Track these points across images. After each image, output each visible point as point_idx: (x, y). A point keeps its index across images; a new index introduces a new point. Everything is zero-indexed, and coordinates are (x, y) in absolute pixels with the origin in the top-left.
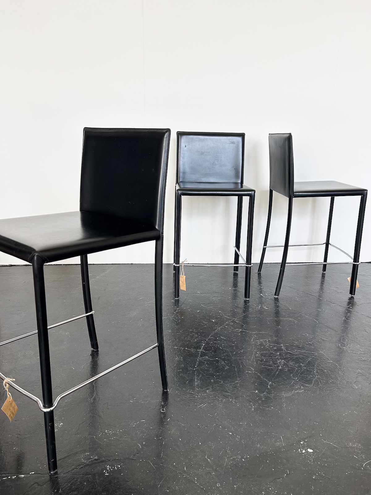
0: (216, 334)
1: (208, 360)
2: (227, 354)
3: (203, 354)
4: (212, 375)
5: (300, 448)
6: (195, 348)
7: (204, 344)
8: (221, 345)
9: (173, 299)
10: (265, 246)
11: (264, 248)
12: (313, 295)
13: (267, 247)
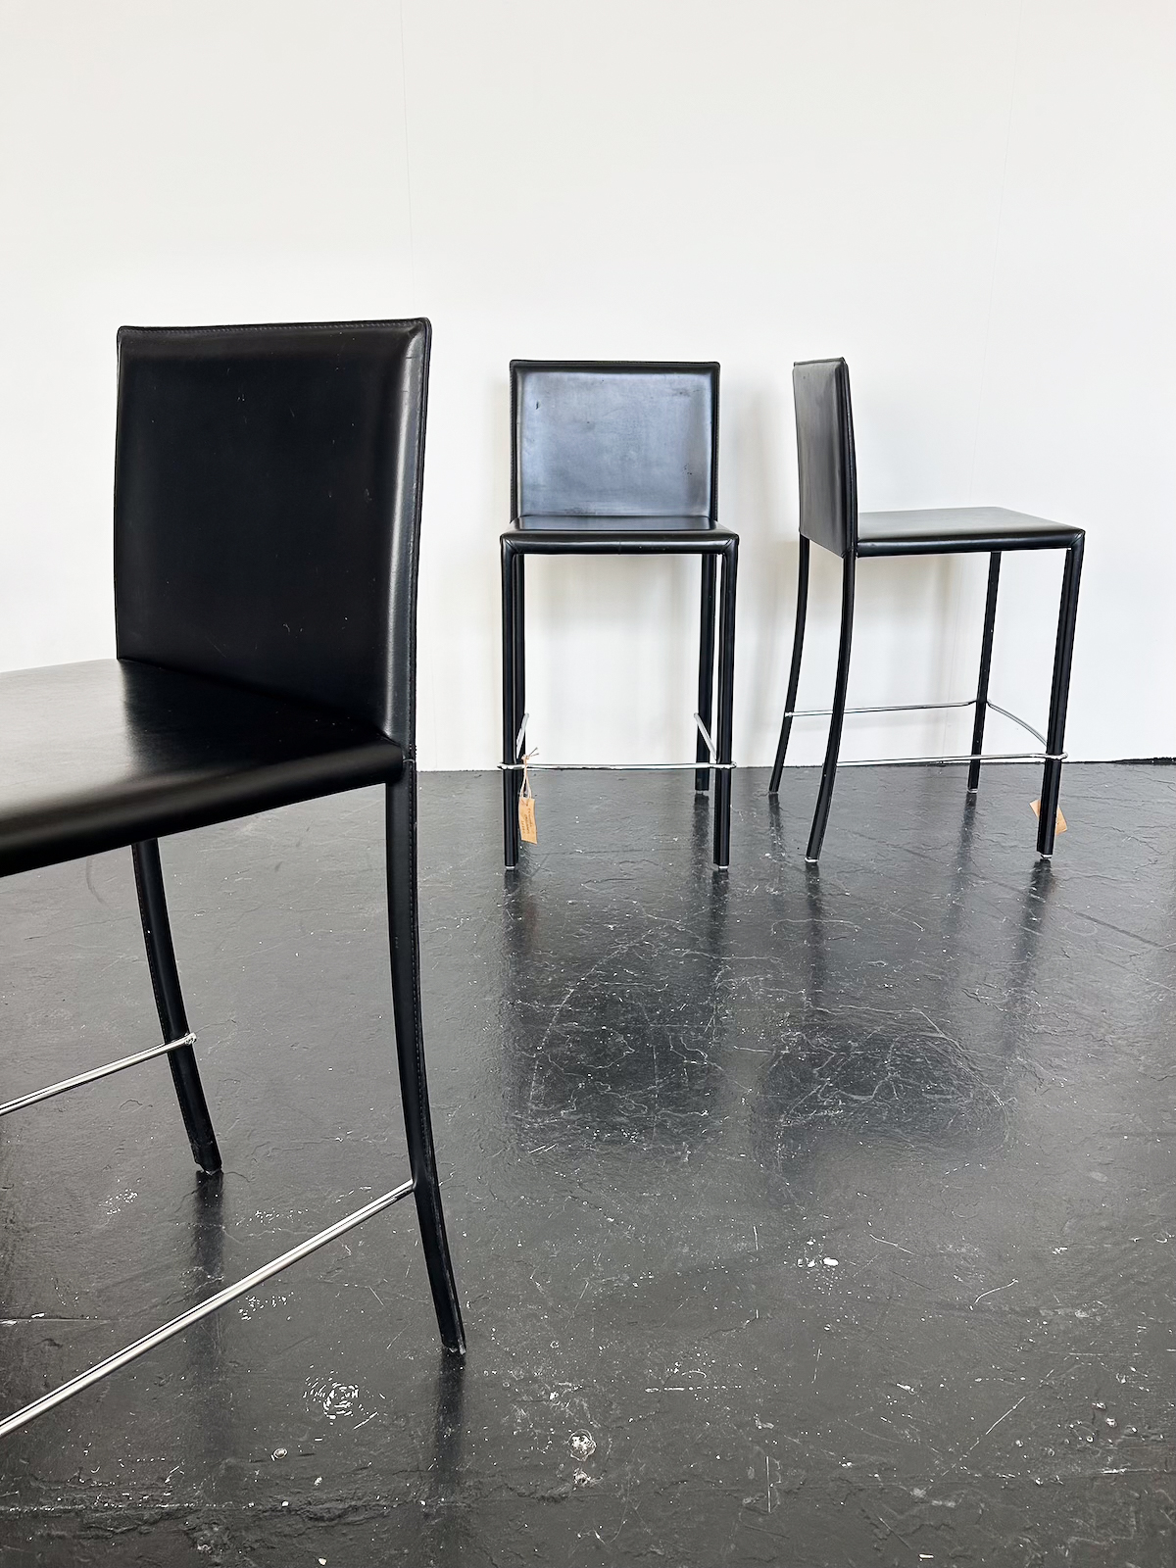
0: (615, 961)
1: (578, 1032)
2: (635, 1015)
3: (566, 1016)
4: (583, 1072)
5: (801, 1256)
6: (544, 1000)
7: (573, 987)
8: (623, 992)
9: (500, 870)
10: (790, 714)
11: (785, 718)
12: (923, 856)
13: (794, 714)
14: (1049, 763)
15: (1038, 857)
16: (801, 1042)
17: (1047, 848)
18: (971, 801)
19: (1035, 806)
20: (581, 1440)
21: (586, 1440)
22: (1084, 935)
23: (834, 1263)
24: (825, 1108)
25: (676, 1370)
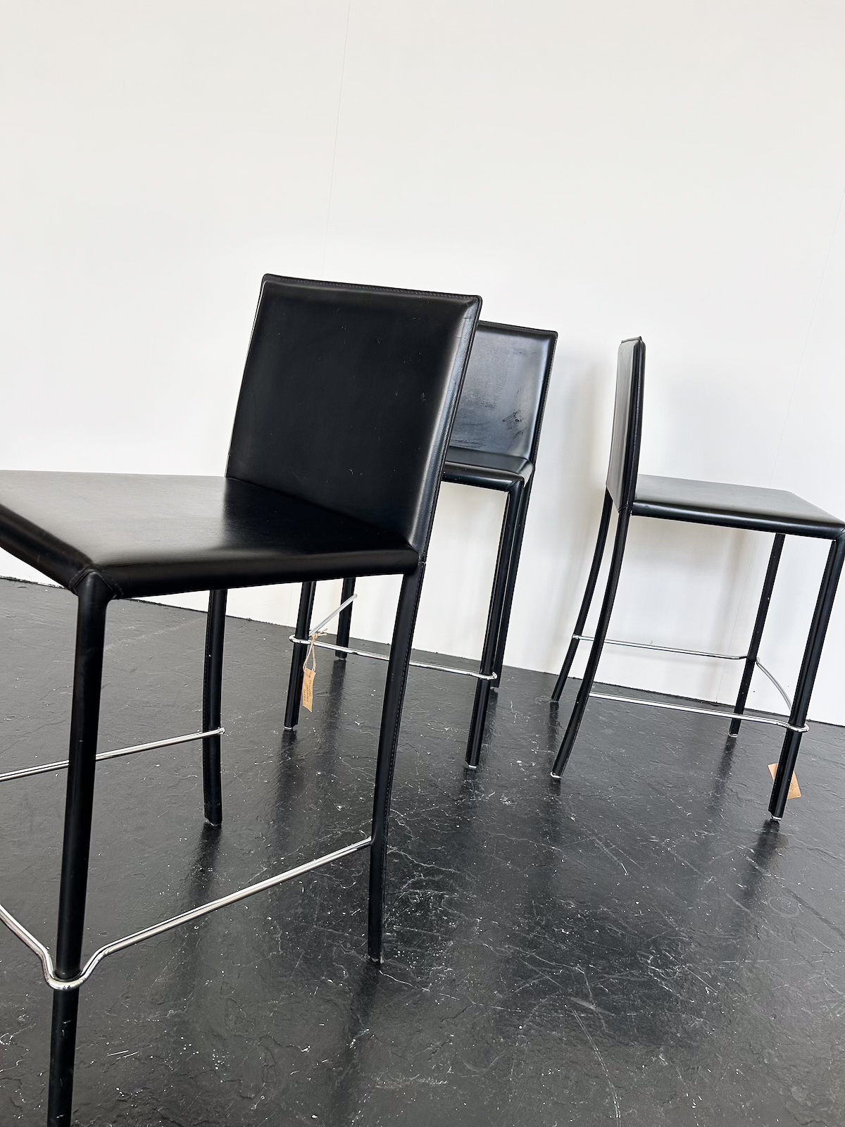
9: (279, 729)
10: (577, 637)
11: (573, 639)
12: (661, 794)
13: (580, 638)
14: (790, 733)
15: (768, 816)
17: (778, 811)
18: (730, 746)
19: (773, 768)
22: (783, 915)
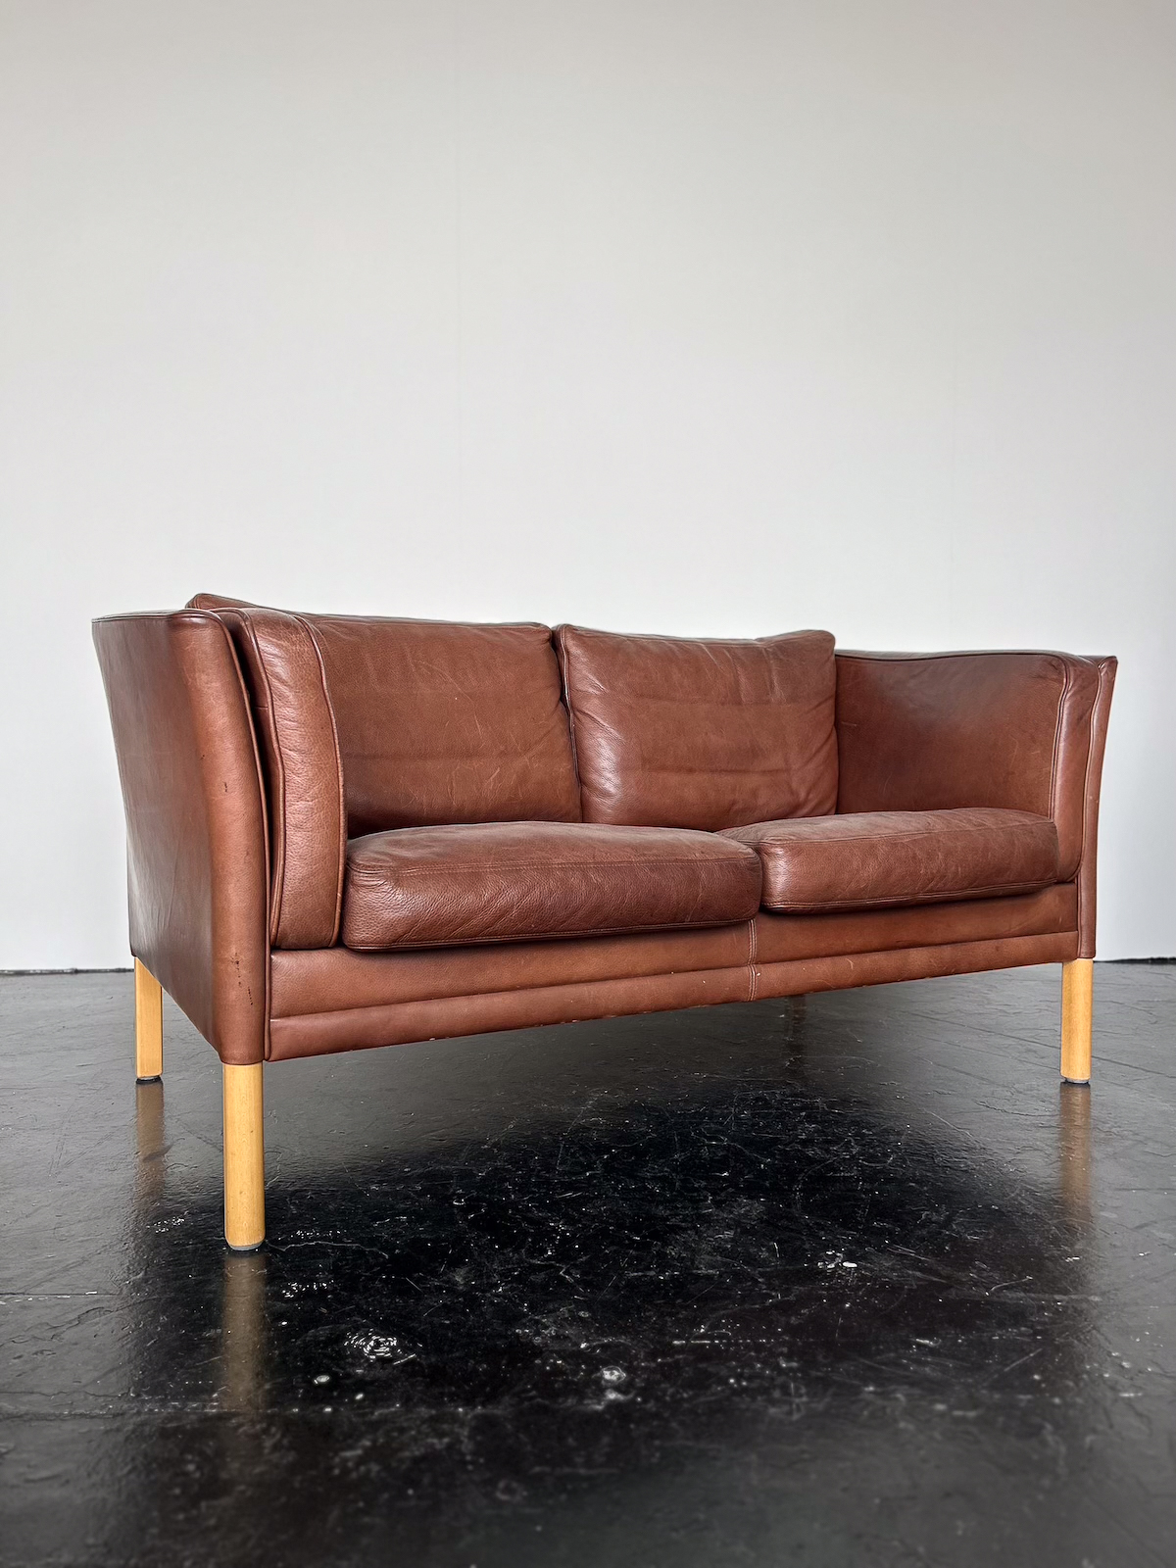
16: (817, 1131)
20: (612, 1374)
21: (616, 1373)
23: (854, 1265)
24: (843, 1171)
25: (702, 1330)
